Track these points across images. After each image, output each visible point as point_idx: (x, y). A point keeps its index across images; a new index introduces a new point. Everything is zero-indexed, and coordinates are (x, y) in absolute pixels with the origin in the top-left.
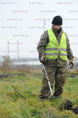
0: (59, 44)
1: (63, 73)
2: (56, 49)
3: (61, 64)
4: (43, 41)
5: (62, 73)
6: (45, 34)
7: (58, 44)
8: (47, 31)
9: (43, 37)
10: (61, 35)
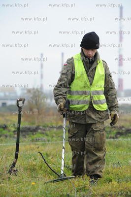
0: (91, 84)
1: (96, 131)
2: (85, 93)
3: (93, 119)
4: (64, 76)
5: (94, 132)
6: (69, 64)
7: (88, 83)
8: (72, 58)
9: (65, 69)
10: (96, 67)
